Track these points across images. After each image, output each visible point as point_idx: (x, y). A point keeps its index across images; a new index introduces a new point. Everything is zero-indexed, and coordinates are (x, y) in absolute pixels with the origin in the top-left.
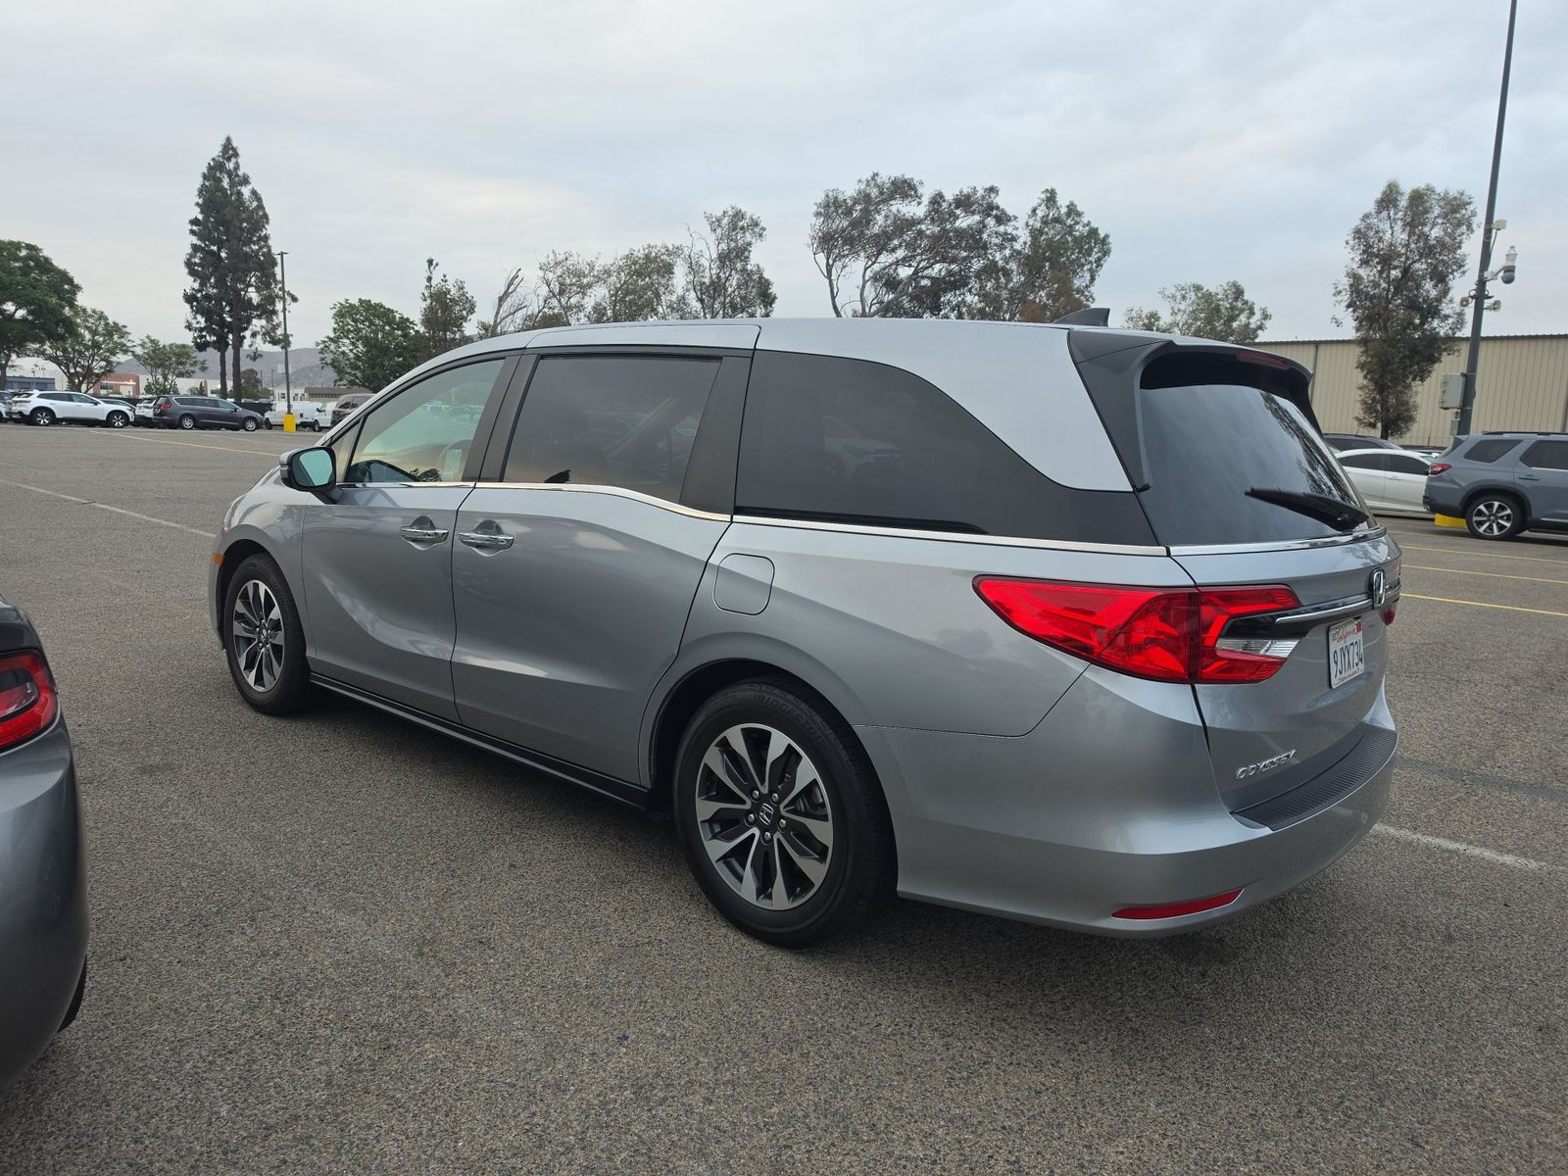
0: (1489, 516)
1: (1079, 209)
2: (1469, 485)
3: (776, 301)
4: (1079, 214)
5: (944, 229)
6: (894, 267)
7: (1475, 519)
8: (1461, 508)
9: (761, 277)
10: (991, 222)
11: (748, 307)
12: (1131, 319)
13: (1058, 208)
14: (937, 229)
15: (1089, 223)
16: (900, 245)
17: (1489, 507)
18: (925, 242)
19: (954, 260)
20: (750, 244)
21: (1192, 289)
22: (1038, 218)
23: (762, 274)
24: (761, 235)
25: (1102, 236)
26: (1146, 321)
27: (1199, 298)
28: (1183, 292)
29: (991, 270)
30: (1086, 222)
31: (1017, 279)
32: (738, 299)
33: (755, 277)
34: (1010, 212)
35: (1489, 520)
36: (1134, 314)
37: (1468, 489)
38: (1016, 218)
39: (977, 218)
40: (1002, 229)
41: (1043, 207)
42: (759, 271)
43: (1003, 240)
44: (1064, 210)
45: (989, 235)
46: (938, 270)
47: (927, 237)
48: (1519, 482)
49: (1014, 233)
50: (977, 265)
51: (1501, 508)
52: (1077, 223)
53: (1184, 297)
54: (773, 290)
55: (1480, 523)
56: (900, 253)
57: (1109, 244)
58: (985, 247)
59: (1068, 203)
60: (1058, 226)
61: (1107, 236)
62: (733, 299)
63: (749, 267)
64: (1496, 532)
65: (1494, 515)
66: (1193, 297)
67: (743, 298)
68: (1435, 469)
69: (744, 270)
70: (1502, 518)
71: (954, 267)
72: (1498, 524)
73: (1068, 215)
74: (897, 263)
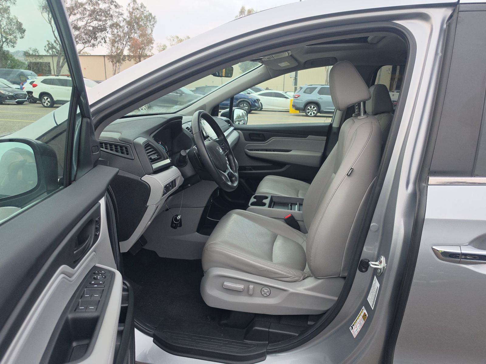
0: (311, 110)
1: (145, 5)
2: (305, 101)
3: (26, 31)
4: (145, 7)
5: (95, 8)
6: (76, 21)
7: (307, 111)
8: (304, 108)
9: (17, 21)
10: (113, 7)
11: (13, 34)
12: (158, 46)
13: (138, 5)
14: (92, 8)
15: (148, 11)
16: (77, 13)
17: (311, 107)
18: (88, 13)
19: (100, 20)
20: (9, 7)
21: (176, 37)
22: (131, 7)
23: (17, 20)
24: (14, 3)
25: (153, 16)
26: (163, 48)
27: (178, 41)
28: (173, 38)
29: (115, 25)
30: (147, 11)
31: (126, 30)
32: (8, 30)
33: (15, 21)
34: (120, 4)
35: (311, 111)
36: (159, 45)
37: (305, 102)
38: (122, 7)
39: (107, 5)
40: (117, 10)
41: (132, 3)
42: (16, 18)
43: (118, 14)
44: (140, 5)
45: (113, 12)
46: (95, 23)
47: (89, 11)
48: (318, 99)
49: (122, 12)
50: (109, 23)
51: (314, 108)
52: (144, 10)
53: (173, 40)
54: (24, 27)
55: (308, 112)
56: (78, 16)
57: (156, 19)
58: (112, 16)
59: (141, 3)
60: (138, 11)
61: (155, 16)
62: (4, 30)
63: (11, 17)
64: (313, 115)
65: (312, 110)
66: (176, 40)
67: (10, 30)
68: (296, 97)
69: (8, 18)
70: (314, 110)
71: (101, 23)
72: (313, 112)
73: (141, 7)
74: (77, 20)
